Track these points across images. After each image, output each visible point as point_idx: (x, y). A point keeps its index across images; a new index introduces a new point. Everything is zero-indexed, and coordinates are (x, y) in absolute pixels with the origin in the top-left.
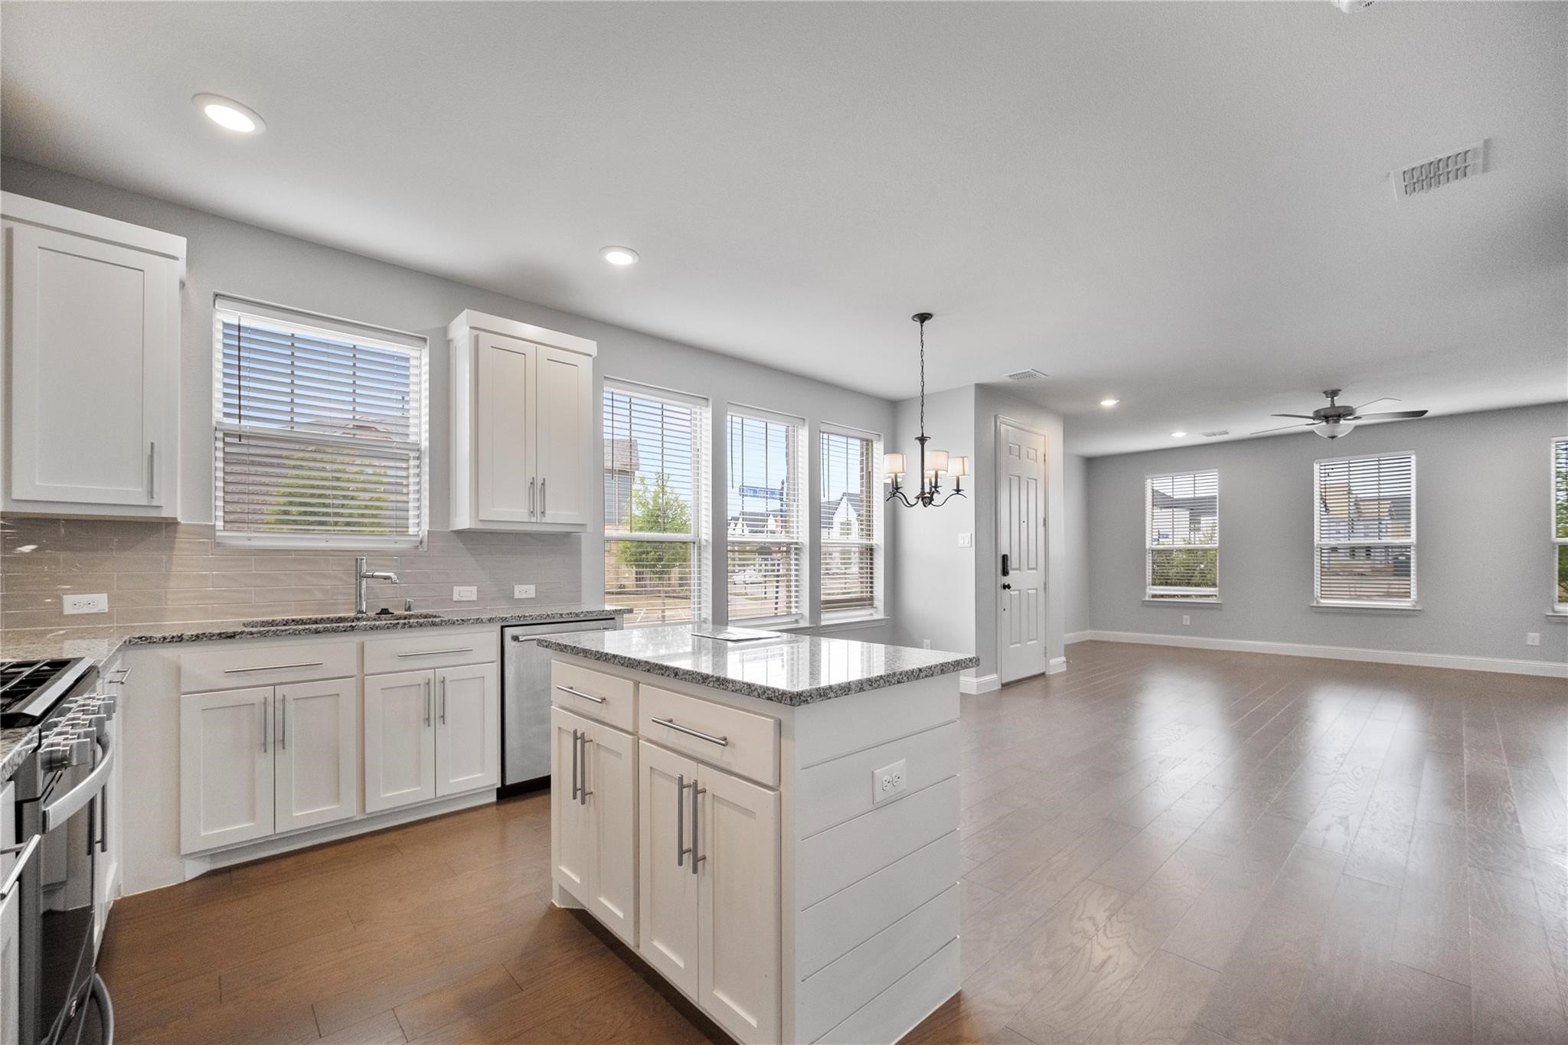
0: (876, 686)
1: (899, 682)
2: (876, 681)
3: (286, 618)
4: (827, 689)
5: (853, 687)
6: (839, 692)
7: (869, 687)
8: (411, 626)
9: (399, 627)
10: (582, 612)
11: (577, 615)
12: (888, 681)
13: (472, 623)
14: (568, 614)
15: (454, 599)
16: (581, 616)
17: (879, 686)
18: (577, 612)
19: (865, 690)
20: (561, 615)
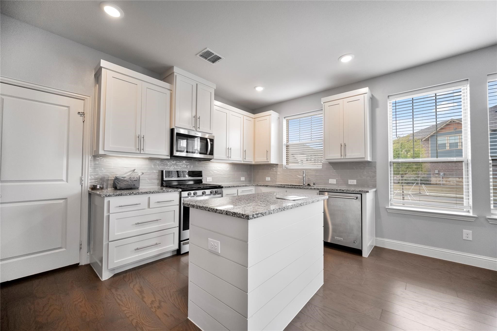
0: (201, 209)
1: (209, 211)
2: (201, 207)
3: (291, 184)
4: (189, 204)
5: (195, 206)
6: (192, 206)
7: (199, 208)
8: (295, 188)
9: (293, 188)
10: (345, 190)
11: (343, 191)
12: (205, 209)
13: (309, 189)
14: (339, 190)
15: (329, 183)
16: (345, 191)
17: (202, 209)
18: (343, 189)
19: (198, 209)
20: (337, 190)
